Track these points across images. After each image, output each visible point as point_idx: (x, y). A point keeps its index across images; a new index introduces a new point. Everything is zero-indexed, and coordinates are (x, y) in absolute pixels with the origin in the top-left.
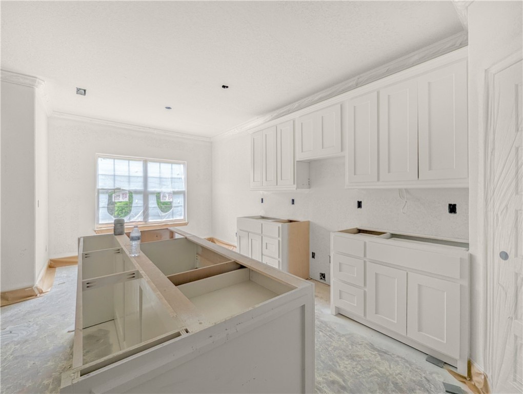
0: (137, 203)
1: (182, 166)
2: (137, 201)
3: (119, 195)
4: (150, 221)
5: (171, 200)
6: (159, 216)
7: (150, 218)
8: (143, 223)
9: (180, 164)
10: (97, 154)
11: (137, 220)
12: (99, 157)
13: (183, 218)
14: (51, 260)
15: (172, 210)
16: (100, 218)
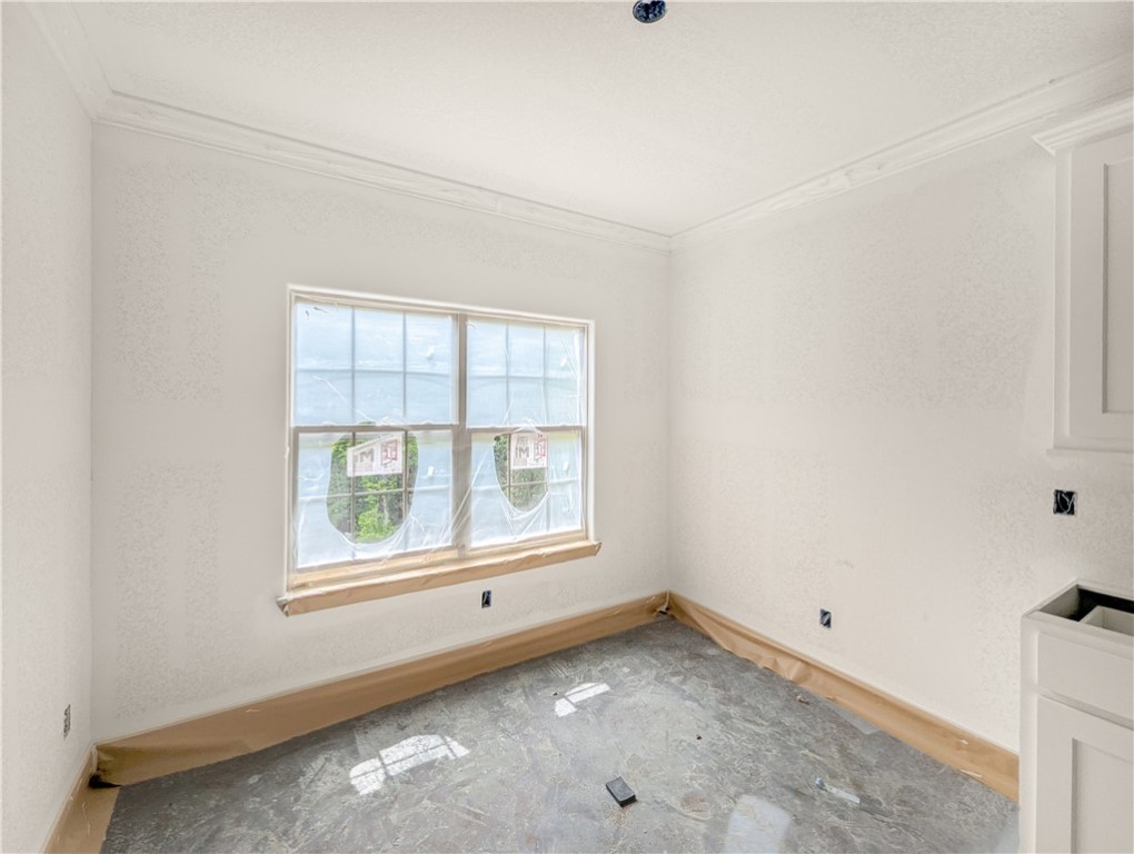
0: (432, 480)
1: (576, 335)
2: (431, 470)
3: (371, 452)
4: (475, 544)
5: (543, 463)
6: (505, 526)
7: (474, 534)
8: (453, 554)
9: (568, 326)
10: (291, 286)
11: (435, 546)
12: (298, 299)
13: (579, 527)
14: (102, 749)
15: (544, 500)
16: (301, 545)
